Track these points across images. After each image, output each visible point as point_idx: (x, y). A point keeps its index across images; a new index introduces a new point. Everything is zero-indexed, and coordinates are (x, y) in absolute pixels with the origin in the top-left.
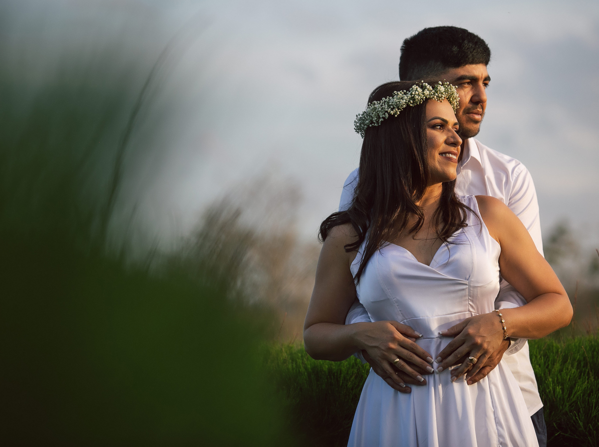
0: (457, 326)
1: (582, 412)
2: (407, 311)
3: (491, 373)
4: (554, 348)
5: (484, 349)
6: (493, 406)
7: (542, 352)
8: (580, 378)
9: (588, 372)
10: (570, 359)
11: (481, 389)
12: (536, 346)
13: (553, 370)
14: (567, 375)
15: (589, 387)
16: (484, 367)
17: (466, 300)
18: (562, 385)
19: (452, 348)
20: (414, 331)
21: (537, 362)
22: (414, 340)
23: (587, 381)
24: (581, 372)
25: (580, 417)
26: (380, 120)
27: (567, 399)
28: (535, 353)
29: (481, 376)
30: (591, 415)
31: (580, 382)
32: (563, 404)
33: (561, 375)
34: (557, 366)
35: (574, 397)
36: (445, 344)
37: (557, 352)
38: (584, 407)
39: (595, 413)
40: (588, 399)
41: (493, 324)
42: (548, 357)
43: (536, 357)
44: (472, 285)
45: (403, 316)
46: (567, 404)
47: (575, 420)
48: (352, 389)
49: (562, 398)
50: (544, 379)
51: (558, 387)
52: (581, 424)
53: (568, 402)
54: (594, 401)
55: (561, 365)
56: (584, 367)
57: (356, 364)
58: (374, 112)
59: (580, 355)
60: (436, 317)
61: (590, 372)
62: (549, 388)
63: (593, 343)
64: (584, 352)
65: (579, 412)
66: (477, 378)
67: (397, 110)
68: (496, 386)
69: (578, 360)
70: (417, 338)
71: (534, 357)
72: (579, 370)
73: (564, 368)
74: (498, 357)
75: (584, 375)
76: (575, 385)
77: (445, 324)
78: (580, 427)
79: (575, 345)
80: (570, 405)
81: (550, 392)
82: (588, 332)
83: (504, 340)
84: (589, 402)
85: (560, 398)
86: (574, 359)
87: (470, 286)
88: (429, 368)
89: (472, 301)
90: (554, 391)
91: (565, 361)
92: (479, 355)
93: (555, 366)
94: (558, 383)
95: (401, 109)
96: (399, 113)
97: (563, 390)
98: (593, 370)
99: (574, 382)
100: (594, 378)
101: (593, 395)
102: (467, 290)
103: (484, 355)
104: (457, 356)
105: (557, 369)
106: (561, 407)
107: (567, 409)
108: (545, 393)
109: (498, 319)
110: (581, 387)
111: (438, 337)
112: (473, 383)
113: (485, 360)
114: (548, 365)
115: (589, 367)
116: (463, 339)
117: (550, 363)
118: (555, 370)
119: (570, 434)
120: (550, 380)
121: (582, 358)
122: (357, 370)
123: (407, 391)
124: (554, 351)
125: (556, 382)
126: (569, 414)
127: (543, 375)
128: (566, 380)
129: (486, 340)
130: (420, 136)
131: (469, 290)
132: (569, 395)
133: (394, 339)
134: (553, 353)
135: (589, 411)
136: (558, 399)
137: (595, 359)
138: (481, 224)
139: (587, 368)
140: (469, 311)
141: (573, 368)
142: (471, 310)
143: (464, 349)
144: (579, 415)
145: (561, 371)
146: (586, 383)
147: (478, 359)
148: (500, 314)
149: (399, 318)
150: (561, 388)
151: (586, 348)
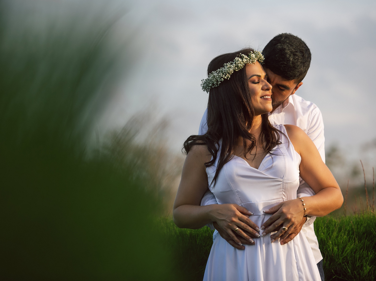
0: (275, 207)
1: (350, 263)
2: (243, 197)
3: (295, 238)
4: (333, 222)
5: (292, 222)
6: (296, 259)
7: (325, 225)
8: (349, 242)
9: (355, 238)
10: (343, 229)
11: (289, 248)
12: (322, 221)
13: (332, 236)
14: (341, 239)
15: (355, 247)
16: (291, 234)
17: (281, 191)
18: (338, 246)
19: (272, 221)
20: (248, 211)
21: (322, 231)
22: (248, 216)
23: (353, 244)
24: (350, 238)
25: (349, 266)
26: (219, 83)
27: (341, 255)
28: (321, 225)
29: (290, 239)
30: (355, 266)
31: (349, 244)
32: (339, 257)
33: (337, 239)
34: (335, 234)
35: (345, 254)
36: (267, 218)
37: (335, 225)
38: (352, 260)
39: (358, 264)
40: (354, 255)
41: (298, 206)
42: (329, 228)
43: (322, 228)
44: (285, 182)
45: (241, 201)
46: (341, 258)
47: (346, 268)
48: (205, 247)
49: (337, 254)
50: (326, 242)
51: (335, 247)
52: (349, 271)
53: (341, 257)
54: (358, 256)
55: (337, 233)
56: (352, 235)
57: (208, 231)
58: (214, 78)
59: (349, 227)
60: (262, 202)
61: (356, 238)
62: (329, 248)
63: (358, 219)
64: (352, 225)
65: (348, 263)
66: (287, 241)
67: (228, 75)
68: (298, 246)
69: (348, 230)
70: (249, 215)
71: (320, 228)
72: (348, 237)
73: (339, 235)
74: (300, 227)
75: (352, 240)
76: (346, 246)
77: (268, 206)
78: (348, 272)
79: (346, 221)
80: (343, 259)
81: (330, 250)
82: (355, 213)
83: (304, 216)
84: (354, 257)
85: (336, 254)
86: (346, 230)
87: (283, 182)
88: (257, 234)
89: (285, 192)
90: (333, 250)
91: (340, 230)
92: (289, 225)
93: (334, 234)
94: (335, 245)
95: (230, 74)
96: (230, 77)
97: (338, 249)
98: (357, 237)
99: (345, 244)
100: (358, 242)
101: (357, 253)
102: (282, 185)
103: (292, 226)
104: (275, 226)
105: (335, 236)
106: (337, 260)
107: (341, 261)
108: (327, 251)
109: (301, 203)
110: (350, 247)
111: (263, 214)
112: (284, 244)
113: (292, 229)
114: (329, 233)
115: (355, 235)
116: (279, 215)
117: (330, 232)
118: (334, 236)
119: (342, 277)
120: (331, 242)
121: (351, 229)
122: (208, 234)
123: (242, 249)
124: (333, 224)
125: (334, 244)
126: (342, 264)
127: (326, 239)
128: (340, 243)
129: (294, 216)
130: (245, 90)
131: (283, 185)
132: (342, 253)
133: (235, 216)
134: (332, 226)
135: (355, 263)
136: (335, 255)
137: (359, 230)
138: (289, 142)
139: (354, 235)
140: (282, 198)
141: (345, 235)
142: (284, 197)
143: (280, 221)
144: (348, 265)
145: (337, 237)
146: (353, 245)
147: (288, 228)
148: (302, 200)
149: (239, 202)
150: (337, 248)
151: (353, 222)
